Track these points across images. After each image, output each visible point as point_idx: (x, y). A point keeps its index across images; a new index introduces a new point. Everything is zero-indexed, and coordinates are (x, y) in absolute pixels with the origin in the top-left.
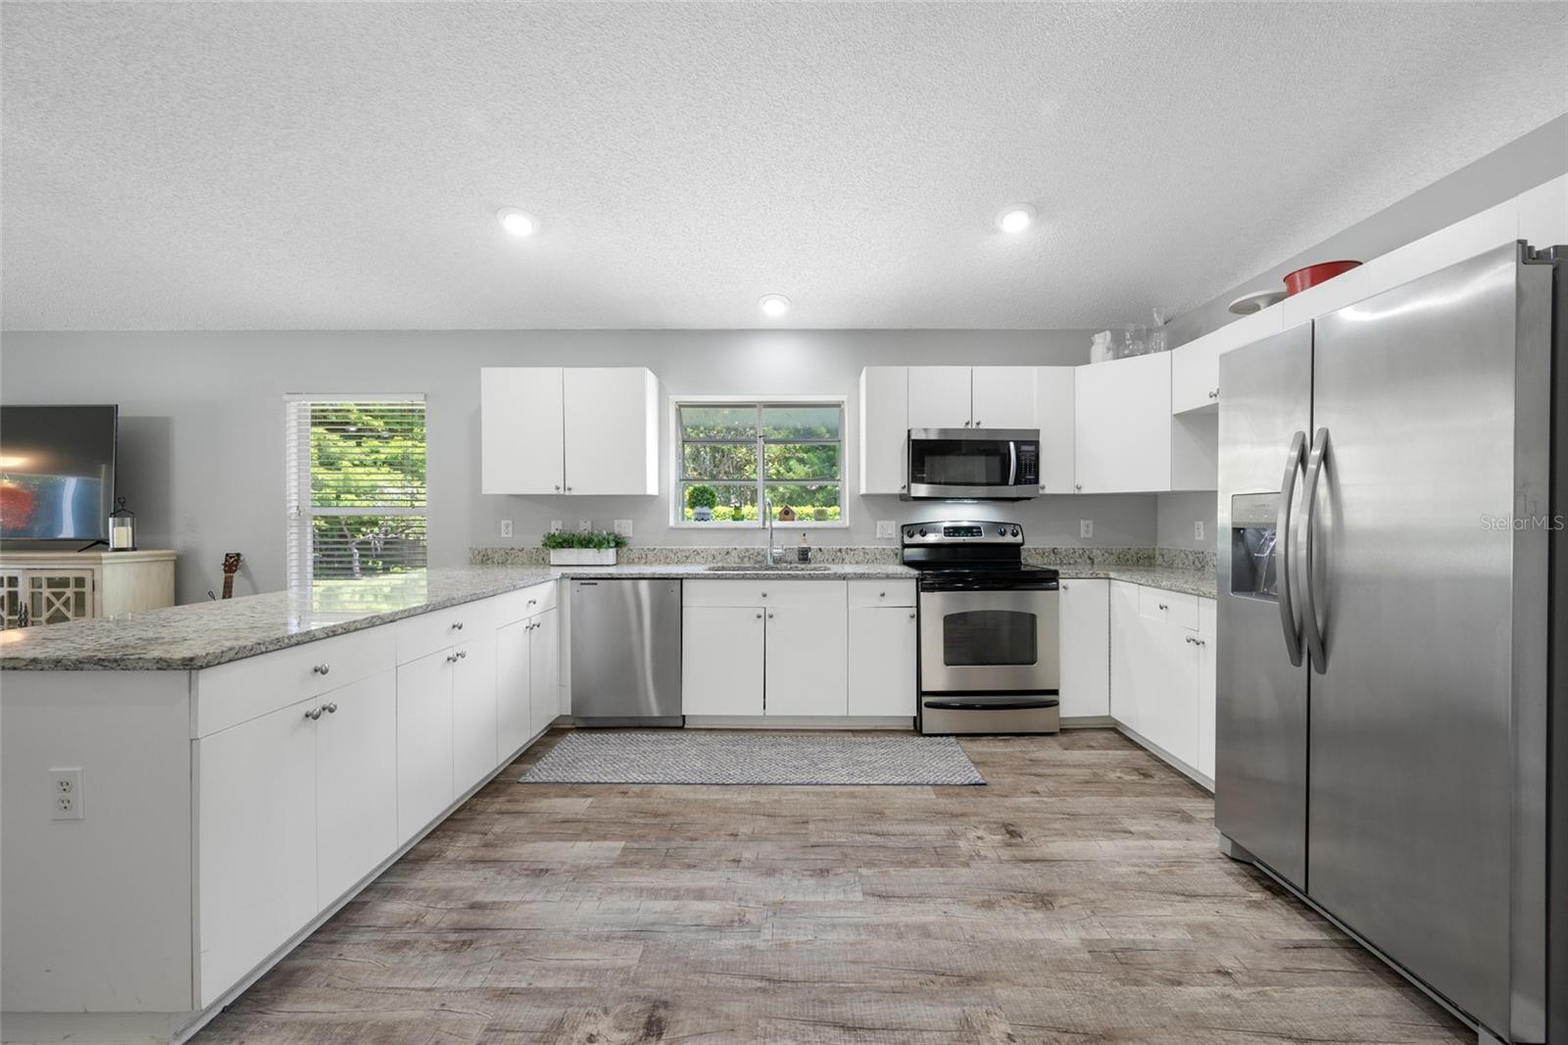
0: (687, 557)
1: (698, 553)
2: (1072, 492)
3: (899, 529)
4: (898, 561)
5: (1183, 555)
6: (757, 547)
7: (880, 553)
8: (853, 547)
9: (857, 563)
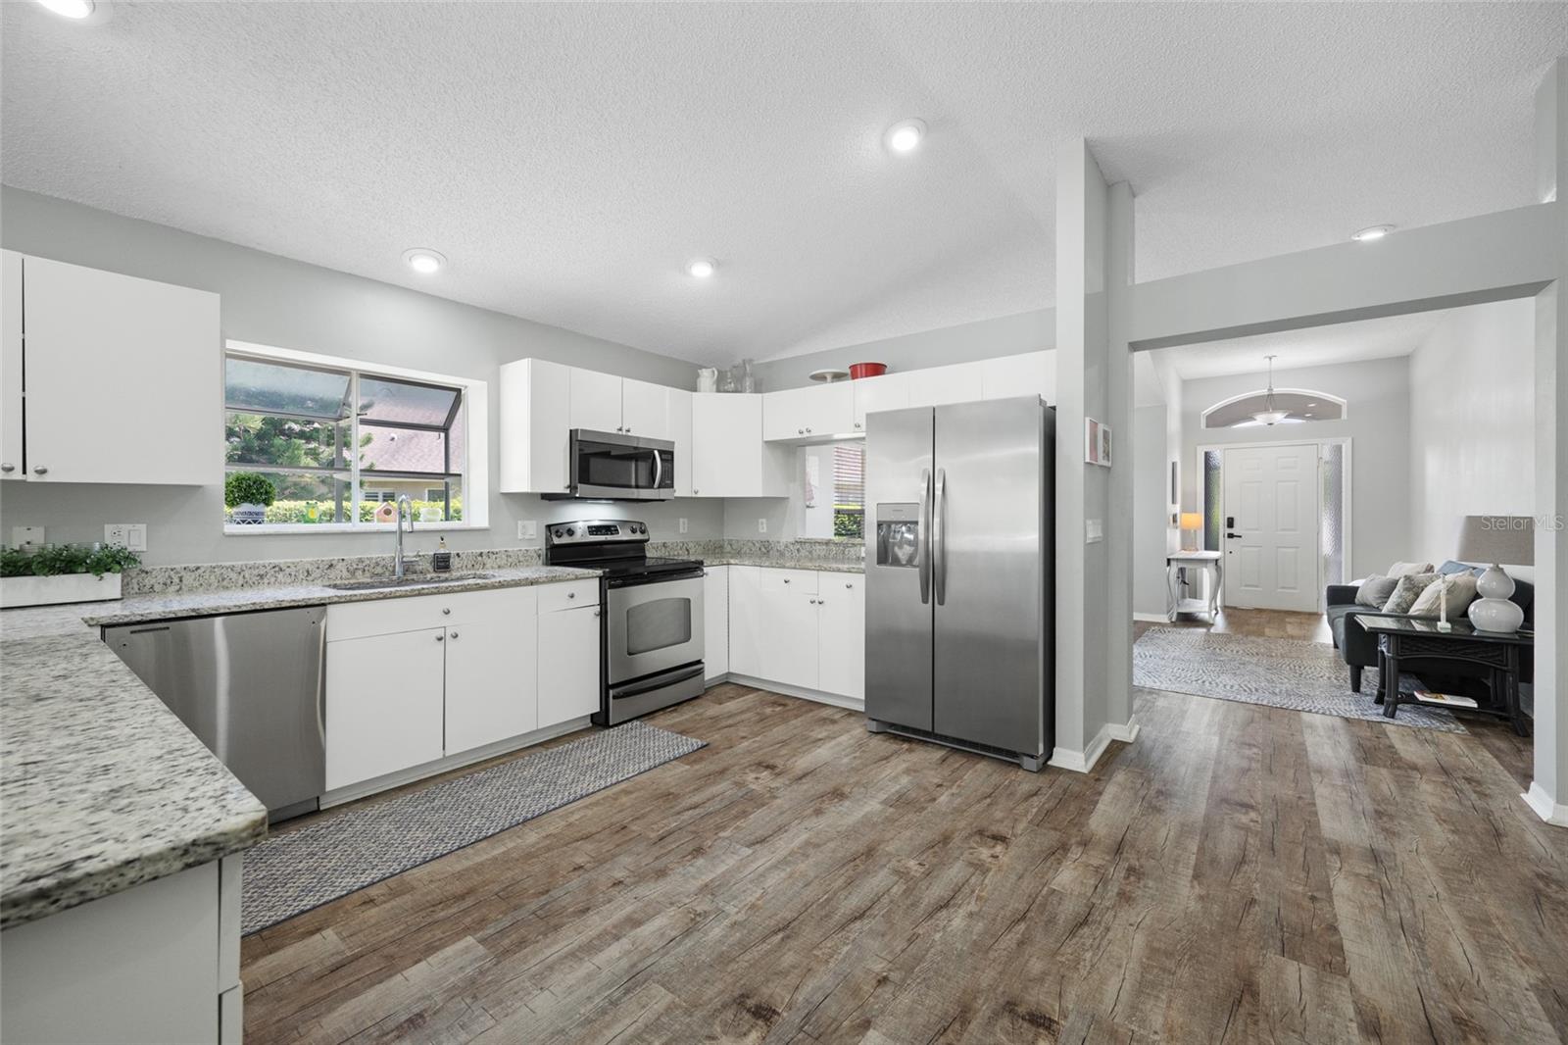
0: (261, 576)
1: (281, 570)
2: (690, 495)
3: (544, 529)
4: (540, 562)
5: (750, 544)
6: (374, 556)
7: (523, 556)
8: (495, 550)
9: (499, 567)
